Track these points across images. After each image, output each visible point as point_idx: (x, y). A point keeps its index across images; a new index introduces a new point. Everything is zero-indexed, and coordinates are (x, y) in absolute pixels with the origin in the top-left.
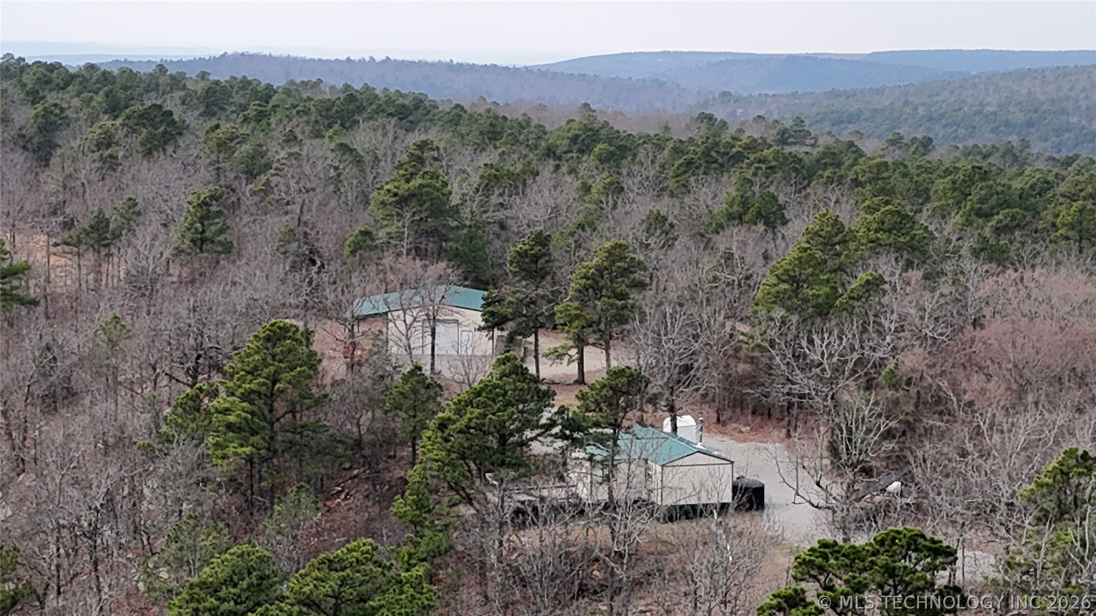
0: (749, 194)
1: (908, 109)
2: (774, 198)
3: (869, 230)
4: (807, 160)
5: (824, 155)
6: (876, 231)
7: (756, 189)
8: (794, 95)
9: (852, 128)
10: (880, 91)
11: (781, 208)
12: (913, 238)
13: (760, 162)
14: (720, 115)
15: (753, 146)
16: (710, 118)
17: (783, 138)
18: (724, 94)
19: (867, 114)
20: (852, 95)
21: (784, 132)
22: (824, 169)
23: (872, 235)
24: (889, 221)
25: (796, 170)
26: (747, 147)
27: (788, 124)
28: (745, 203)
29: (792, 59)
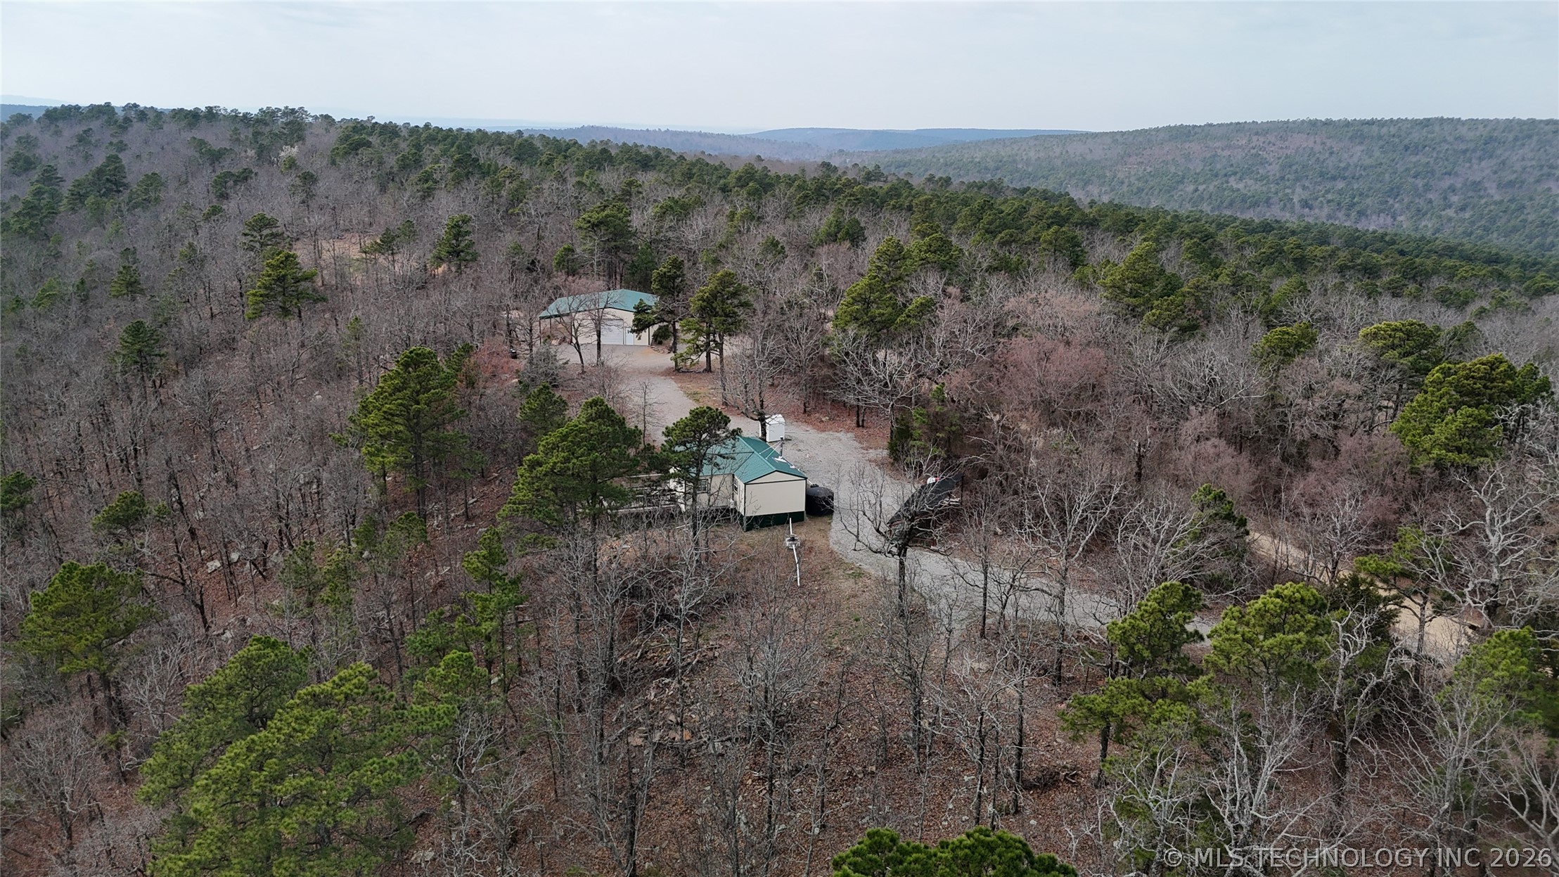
0: (842, 219)
1: (934, 160)
2: (858, 223)
3: (921, 251)
4: (881, 193)
5: (891, 189)
6: (926, 252)
7: (847, 216)
8: (876, 151)
9: (906, 170)
10: (920, 150)
11: (863, 229)
12: (951, 257)
13: (851, 195)
14: (835, 162)
15: (849, 184)
16: (829, 165)
17: (869, 177)
18: (841, 151)
19: (913, 163)
20: (906, 152)
21: (869, 173)
22: (891, 199)
23: (923, 255)
24: (935, 245)
25: (873, 201)
26: (844, 185)
27: (871, 168)
28: (839, 225)
29: (876, 132)
